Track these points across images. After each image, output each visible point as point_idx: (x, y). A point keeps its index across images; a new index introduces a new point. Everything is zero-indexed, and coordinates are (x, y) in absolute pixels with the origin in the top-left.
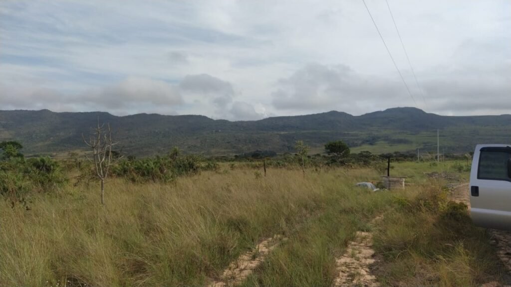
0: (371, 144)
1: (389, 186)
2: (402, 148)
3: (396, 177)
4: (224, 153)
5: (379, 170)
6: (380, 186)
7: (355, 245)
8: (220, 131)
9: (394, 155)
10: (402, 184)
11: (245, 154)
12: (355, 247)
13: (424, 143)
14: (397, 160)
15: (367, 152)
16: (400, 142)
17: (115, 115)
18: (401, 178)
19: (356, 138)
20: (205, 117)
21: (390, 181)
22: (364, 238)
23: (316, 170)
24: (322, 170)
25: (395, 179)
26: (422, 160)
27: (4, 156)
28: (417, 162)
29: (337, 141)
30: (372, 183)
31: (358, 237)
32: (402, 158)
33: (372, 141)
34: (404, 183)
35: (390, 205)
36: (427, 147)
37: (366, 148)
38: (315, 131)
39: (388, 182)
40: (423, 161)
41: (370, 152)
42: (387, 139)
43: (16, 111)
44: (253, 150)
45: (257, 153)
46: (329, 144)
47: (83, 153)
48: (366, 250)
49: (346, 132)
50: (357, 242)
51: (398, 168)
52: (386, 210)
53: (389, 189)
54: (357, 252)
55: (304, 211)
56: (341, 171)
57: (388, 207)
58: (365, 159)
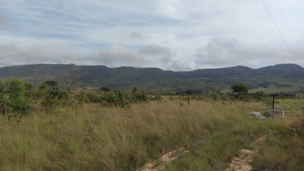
0: (265, 87)
1: (273, 115)
2: (286, 90)
3: (278, 109)
4: (170, 91)
5: (268, 104)
6: (267, 115)
7: (238, 161)
8: (168, 77)
9: (280, 94)
10: (282, 114)
11: (182, 92)
12: (237, 163)
13: (301, 87)
14: (282, 98)
15: (262, 92)
16: (284, 86)
17: (109, 67)
18: (282, 110)
19: (254, 83)
20: (159, 69)
21: (273, 112)
22: (247, 155)
23: (223, 102)
24: (227, 103)
25: (277, 110)
26: (298, 98)
27: (40, 88)
28: (296, 100)
29: (239, 84)
30: (261, 112)
31: (241, 154)
32: (285, 97)
33: (265, 85)
34: (284, 113)
35: (271, 129)
36: (302, 90)
37: (261, 89)
38: (227, 78)
39: (272, 112)
40: (300, 99)
41: (263, 92)
42: (275, 84)
43: (57, 64)
44: (187, 89)
45: (190, 91)
46: (233, 86)
47: (92, 89)
48: (246, 166)
49: (247, 79)
50: (240, 158)
51: (281, 103)
52: (268, 133)
53: (273, 117)
54: (238, 167)
55: (206, 131)
56: (240, 103)
57: (269, 130)
58: (259, 97)
